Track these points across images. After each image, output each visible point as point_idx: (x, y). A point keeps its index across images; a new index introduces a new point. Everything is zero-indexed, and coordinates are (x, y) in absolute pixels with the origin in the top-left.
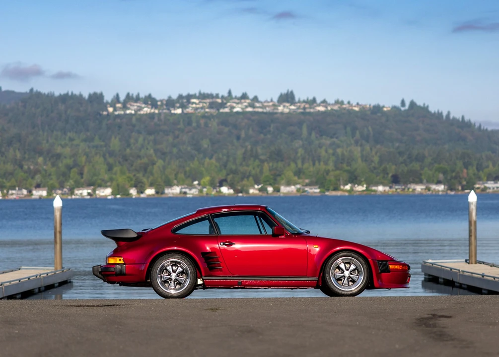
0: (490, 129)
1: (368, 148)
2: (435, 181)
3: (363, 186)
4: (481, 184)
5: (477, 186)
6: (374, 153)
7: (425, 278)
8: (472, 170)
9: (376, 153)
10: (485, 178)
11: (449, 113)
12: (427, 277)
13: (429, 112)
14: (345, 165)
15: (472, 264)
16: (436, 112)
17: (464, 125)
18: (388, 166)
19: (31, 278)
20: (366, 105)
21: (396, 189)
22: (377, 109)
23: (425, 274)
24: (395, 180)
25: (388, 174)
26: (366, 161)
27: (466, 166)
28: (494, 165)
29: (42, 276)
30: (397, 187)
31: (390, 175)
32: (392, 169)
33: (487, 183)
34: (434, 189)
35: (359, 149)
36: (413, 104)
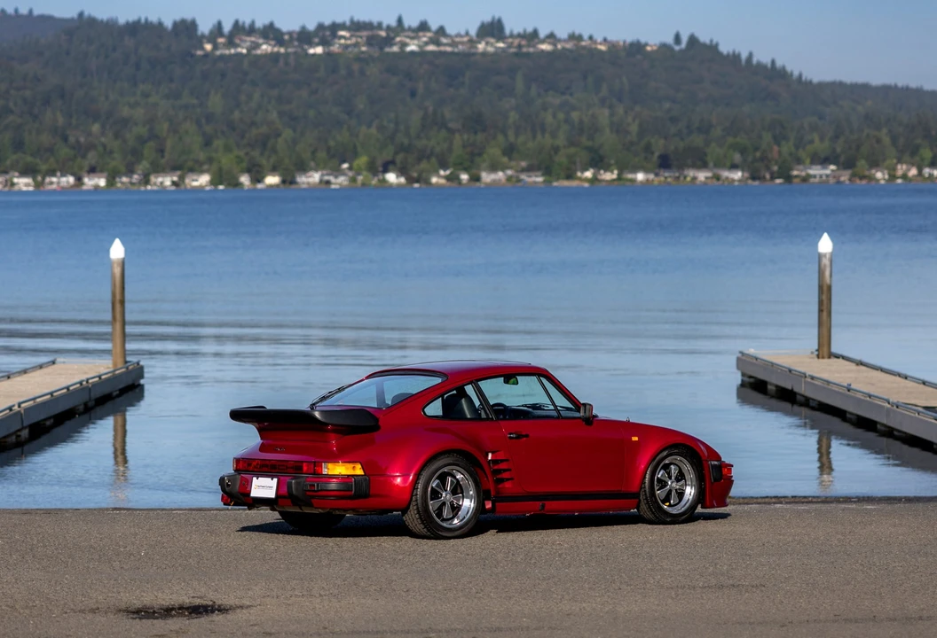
0: (815, 80)
1: (620, 110)
2: (728, 164)
3: (612, 172)
4: (802, 171)
5: (795, 173)
6: (630, 119)
7: (742, 381)
8: (787, 148)
9: (634, 120)
10: (808, 161)
11: (751, 56)
12: (746, 379)
13: (720, 54)
14: (584, 141)
15: (823, 358)
16: (731, 52)
17: (776, 74)
18: (653, 141)
19: (71, 388)
20: (618, 42)
21: (666, 178)
22: (637, 48)
23: (743, 375)
24: (665, 163)
25: (653, 153)
26: (618, 132)
27: (777, 140)
28: (822, 139)
29: (90, 381)
30: (666, 174)
31: (657, 154)
32: (659, 145)
33: (810, 168)
34: (727, 178)
35: (606, 112)
36: (693, 40)
